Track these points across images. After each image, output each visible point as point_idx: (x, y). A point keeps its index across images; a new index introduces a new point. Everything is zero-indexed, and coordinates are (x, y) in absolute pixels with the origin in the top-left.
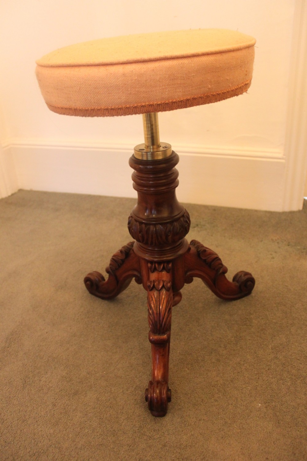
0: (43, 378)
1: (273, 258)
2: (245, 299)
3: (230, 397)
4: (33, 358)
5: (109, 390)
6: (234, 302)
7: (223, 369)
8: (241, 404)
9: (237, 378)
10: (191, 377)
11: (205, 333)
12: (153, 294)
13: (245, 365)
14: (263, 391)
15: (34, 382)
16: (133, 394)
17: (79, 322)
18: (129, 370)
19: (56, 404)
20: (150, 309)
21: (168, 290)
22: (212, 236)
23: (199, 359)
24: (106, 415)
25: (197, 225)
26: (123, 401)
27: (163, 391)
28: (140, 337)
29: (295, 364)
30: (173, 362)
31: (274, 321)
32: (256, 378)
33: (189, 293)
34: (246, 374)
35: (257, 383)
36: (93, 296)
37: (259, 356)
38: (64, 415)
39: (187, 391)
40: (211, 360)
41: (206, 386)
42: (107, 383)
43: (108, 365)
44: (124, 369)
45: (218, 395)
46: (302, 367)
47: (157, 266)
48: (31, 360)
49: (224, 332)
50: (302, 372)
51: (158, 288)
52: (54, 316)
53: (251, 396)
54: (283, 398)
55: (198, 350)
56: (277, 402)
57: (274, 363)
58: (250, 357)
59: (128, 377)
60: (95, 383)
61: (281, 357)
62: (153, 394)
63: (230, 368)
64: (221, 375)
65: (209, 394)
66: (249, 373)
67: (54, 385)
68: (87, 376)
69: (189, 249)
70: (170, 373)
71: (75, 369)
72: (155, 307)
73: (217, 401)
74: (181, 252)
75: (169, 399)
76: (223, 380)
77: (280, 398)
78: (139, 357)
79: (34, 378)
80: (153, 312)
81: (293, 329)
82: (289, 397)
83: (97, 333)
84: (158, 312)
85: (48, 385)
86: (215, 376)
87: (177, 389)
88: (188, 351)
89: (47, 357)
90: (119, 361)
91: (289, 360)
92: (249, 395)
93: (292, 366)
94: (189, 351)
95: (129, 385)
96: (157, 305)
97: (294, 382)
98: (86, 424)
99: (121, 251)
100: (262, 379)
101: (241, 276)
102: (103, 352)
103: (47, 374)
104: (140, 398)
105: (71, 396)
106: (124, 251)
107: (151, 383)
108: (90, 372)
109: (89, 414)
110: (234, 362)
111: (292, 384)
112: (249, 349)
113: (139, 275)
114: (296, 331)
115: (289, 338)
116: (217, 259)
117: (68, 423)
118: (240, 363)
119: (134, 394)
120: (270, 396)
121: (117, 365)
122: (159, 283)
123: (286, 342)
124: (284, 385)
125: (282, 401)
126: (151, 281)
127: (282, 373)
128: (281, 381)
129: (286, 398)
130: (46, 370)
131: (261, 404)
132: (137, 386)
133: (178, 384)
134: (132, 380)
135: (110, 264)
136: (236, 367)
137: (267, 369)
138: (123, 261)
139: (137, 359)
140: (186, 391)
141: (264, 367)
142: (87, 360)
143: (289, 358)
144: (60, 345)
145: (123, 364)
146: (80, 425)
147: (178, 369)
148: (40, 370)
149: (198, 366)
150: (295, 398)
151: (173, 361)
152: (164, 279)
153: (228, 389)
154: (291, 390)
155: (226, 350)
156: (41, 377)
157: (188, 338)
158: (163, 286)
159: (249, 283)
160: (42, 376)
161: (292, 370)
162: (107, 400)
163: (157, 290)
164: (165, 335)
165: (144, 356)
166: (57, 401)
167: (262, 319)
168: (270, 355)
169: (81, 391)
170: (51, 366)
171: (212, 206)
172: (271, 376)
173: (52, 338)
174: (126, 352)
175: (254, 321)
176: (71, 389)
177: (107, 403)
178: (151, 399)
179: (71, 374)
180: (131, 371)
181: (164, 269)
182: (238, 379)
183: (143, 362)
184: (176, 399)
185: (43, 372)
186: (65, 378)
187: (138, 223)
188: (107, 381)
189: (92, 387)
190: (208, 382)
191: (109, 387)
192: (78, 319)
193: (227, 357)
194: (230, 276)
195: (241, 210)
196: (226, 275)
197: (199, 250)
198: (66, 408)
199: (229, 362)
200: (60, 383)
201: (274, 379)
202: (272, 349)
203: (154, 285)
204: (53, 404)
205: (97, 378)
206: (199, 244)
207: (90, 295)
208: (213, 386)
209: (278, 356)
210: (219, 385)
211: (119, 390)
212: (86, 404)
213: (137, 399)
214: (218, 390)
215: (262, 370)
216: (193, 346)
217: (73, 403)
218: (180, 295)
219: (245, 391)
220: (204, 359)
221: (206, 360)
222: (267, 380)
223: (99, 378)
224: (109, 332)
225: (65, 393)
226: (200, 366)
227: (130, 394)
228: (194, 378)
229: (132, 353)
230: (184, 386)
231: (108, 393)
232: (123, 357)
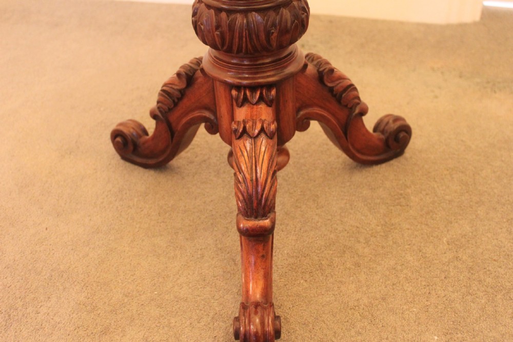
1: (436, 97)
2: (394, 162)
3: (383, 326)
4: (23, 273)
5: (165, 323)
6: (376, 168)
7: (366, 279)
8: (404, 337)
9: (392, 294)
10: (312, 295)
11: (329, 220)
12: (242, 144)
13: (405, 271)
14: (439, 315)
15: (25, 315)
16: (210, 328)
17: (105, 207)
18: (199, 287)
20: (238, 173)
21: (270, 136)
23: (323, 263)
27: (266, 321)
28: (216, 229)
29: (490, 268)
30: (277, 271)
31: (447, 197)
32: (425, 293)
33: (297, 154)
34: (408, 287)
35: (427, 301)
36: (128, 164)
37: (427, 255)
39: (306, 320)
40: (344, 264)
41: (339, 308)
42: (161, 312)
43: (161, 280)
44: (190, 285)
45: (362, 325)
46: (503, 273)
47: (248, 93)
48: (18, 278)
49: (362, 218)
50: (503, 282)
51: (253, 134)
52: (58, 200)
53: (419, 323)
54: (475, 325)
55: (321, 249)
56: (465, 331)
57: (455, 267)
58: (412, 258)
59: (199, 298)
60: (139, 312)
61: (464, 258)
62: (250, 326)
63: (379, 277)
64: (365, 289)
65: (345, 322)
66: (413, 285)
67: (64, 319)
68: (124, 300)
69: (306, 66)
70: (274, 289)
71: (101, 288)
72: (247, 167)
73: (360, 333)
74: (291, 69)
75: (278, 333)
76: (368, 297)
77: (469, 324)
78: (217, 263)
79: (26, 308)
80: (244, 178)
81: (481, 211)
82: (485, 323)
83: (138, 226)
84: (254, 178)
85: (52, 319)
86: (353, 292)
87: (288, 317)
88: (303, 251)
89: (49, 270)
90: (180, 272)
91: (479, 261)
92: (415, 322)
93: (485, 272)
95: (202, 312)
96: (252, 164)
97: (491, 299)
99: (179, 75)
100: (436, 294)
101: (388, 123)
102: (150, 256)
103: (50, 301)
104: (223, 334)
105: (97, 336)
106: (184, 73)
107: (244, 307)
108: (129, 293)
110: (384, 266)
111: (489, 302)
112: (409, 245)
113: (212, 117)
114: (487, 214)
115: (475, 224)
116: (351, 87)
118: (394, 269)
119: (212, 328)
120: (452, 323)
121: (178, 279)
122: (254, 123)
123: (472, 233)
124: (474, 303)
125: (474, 331)
126: (239, 122)
127: (470, 284)
128: (469, 298)
129: (480, 325)
130: (48, 293)
131: (438, 337)
132: (216, 314)
134: (206, 304)
135: (158, 102)
136: (389, 275)
137: (443, 278)
138: (183, 93)
139: (213, 267)
140: (305, 318)
141: (437, 275)
142: (123, 272)
143: (479, 259)
144: (72, 250)
145: (189, 276)
147: (288, 282)
148: (36, 294)
149: (322, 275)
150: (496, 324)
152: (263, 118)
153: (378, 313)
154: (488, 312)
155: (369, 246)
156: (39, 307)
157: (301, 229)
158: (262, 130)
159: (402, 135)
160: (40, 304)
161: (486, 277)
163: (251, 137)
164: (267, 219)
165: (225, 261)
167: (427, 194)
168: (445, 253)
169: (114, 327)
170: (57, 286)
171: (326, 16)
172: (451, 289)
173: (56, 238)
174: (193, 256)
175: (412, 197)
176: (97, 325)
178: (245, 335)
179: (94, 298)
180: (204, 288)
181: (261, 99)
182: (394, 295)
183: (224, 272)
184: (287, 333)
185: (42, 298)
186: (84, 306)
187: (212, 11)
188: (161, 308)
189: (134, 319)
190: (342, 302)
191: (165, 318)
192: (102, 203)
193: (371, 258)
194: (369, 122)
195: (375, 22)
196: (365, 118)
197: (321, 70)
199: (376, 267)
200: (74, 315)
201: (456, 294)
202: (448, 244)
203: (245, 128)
205: (143, 303)
206: (319, 60)
207: (122, 162)
208: (351, 309)
209: (459, 255)
210: (362, 306)
211: (184, 322)
213: (217, 337)
214: (360, 315)
215: (435, 279)
216: (312, 242)
218: (286, 153)
219: (409, 315)
220: (332, 262)
221: (335, 265)
222: (445, 296)
223: (147, 303)
224: (161, 223)
225: (85, 332)
226: (326, 276)
227: (204, 327)
228: (316, 295)
229: (203, 257)
230: (301, 310)
231: (163, 327)
232: (188, 265)
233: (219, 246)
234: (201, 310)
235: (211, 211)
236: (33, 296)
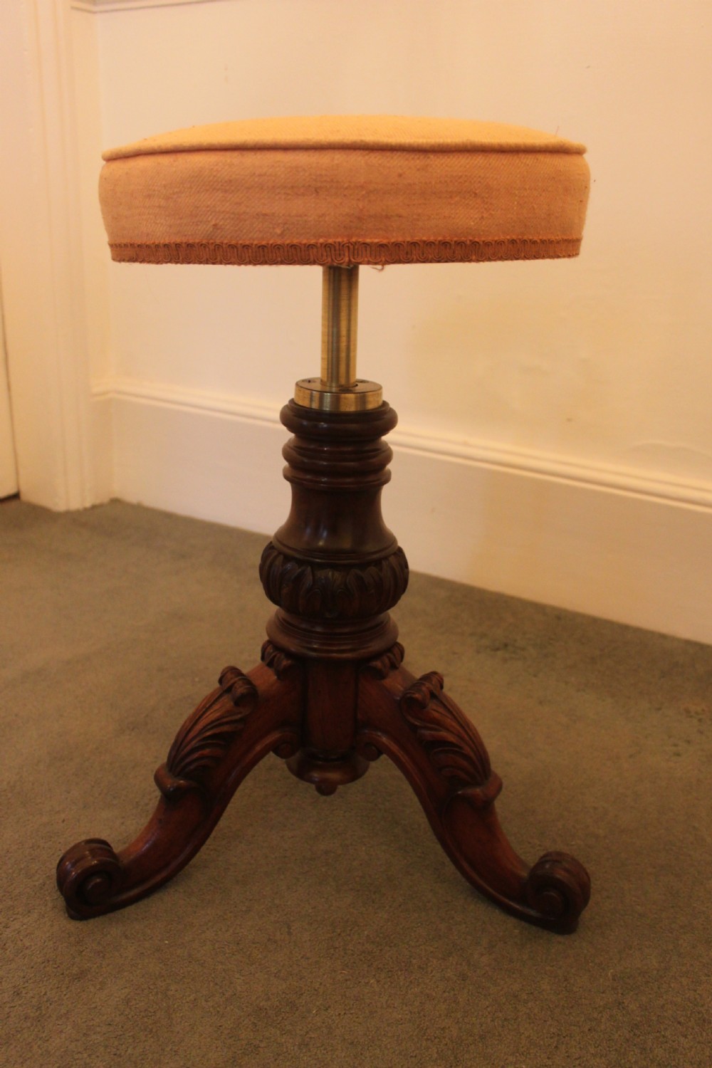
0: (15, 921)
1: (678, 755)
4: (11, 871)
5: (162, 987)
7: (468, 1000)
9: (497, 1034)
10: (379, 1005)
13: (531, 1004)
16: (218, 1012)
18: (228, 951)
19: (21, 992)
22: (535, 676)
23: (414, 961)
24: (134, 1048)
25: (506, 645)
26: (186, 1024)
28: (282, 877)
29: (668, 1033)
30: (343, 957)
31: (639, 908)
32: (549, 1045)
34: (526, 1029)
35: (548, 1058)
37: (574, 989)
38: (32, 1025)
39: (356, 1038)
40: (442, 971)
41: (410, 1034)
42: (163, 969)
43: (180, 927)
44: (217, 946)
46: (687, 1046)
50: (681, 1060)
52: (93, 787)
55: (418, 941)
57: (611, 1016)
58: (549, 987)
59: (220, 967)
60: (134, 962)
61: (632, 1007)
63: (487, 1003)
64: (459, 1015)
65: (411, 1057)
66: (536, 1028)
67: (36, 945)
68: (122, 942)
76: (460, 1028)
78: (264, 925)
81: (684, 940)
85: (21, 940)
86: (440, 1015)
88: (392, 937)
89: (44, 876)
90: (210, 924)
91: (654, 1018)
93: (658, 1037)
94: (394, 938)
95: (218, 987)
98: (76, 1060)
100: (567, 1052)
103: (29, 916)
109: (94, 1037)
110: (503, 988)
112: (552, 966)
114: (694, 948)
115: (667, 959)
117: (35, 1047)
118: (516, 996)
119: (221, 1013)
121: (204, 932)
123: (658, 971)
127: (625, 1049)
130: (31, 905)
133: (340, 1014)
134: (227, 977)
136: (504, 1004)
137: (586, 1029)
139: (257, 928)
140: (356, 1034)
141: (578, 1022)
143: (655, 1014)
145: (219, 932)
146: (62, 1057)
147: (353, 977)
148: (15, 903)
149: (404, 980)
151: (345, 953)
153: (467, 1056)
155: (491, 954)
156: (12, 919)
157: (400, 906)
160: (14, 917)
161: (655, 1046)
162: (150, 1012)
166: (27, 985)
167: (608, 897)
168: (603, 993)
169: (94, 974)
170: (45, 900)
171: (554, 609)
172: (592, 1050)
173: (70, 836)
174: (236, 907)
177: (146, 1020)
180: (233, 954)
182: (500, 1035)
183: (269, 940)
185: (19, 909)
188: (165, 965)
189: (123, 969)
190: (419, 1026)
191: (165, 980)
192: (147, 804)
193: (487, 972)
195: (625, 628)
198: (43, 1008)
199: (489, 988)
200: (51, 942)
202: (614, 980)
204: (15, 990)
205: (144, 952)
208: (427, 1040)
209: (625, 1001)
210: (447, 1039)
211: (186, 994)
212: (96, 1007)
215: (572, 1027)
217: (65, 998)
220: (426, 964)
221: (430, 969)
222: (579, 1058)
223: (149, 952)
224: (212, 850)
225: (54, 970)
226: (411, 982)
227: (211, 1009)
228: (385, 1006)
229: (249, 911)
230: (354, 1021)
231: (157, 993)
232: (225, 917)
233: (277, 902)
234: (216, 984)
235: (286, 850)
236: (10, 903)
